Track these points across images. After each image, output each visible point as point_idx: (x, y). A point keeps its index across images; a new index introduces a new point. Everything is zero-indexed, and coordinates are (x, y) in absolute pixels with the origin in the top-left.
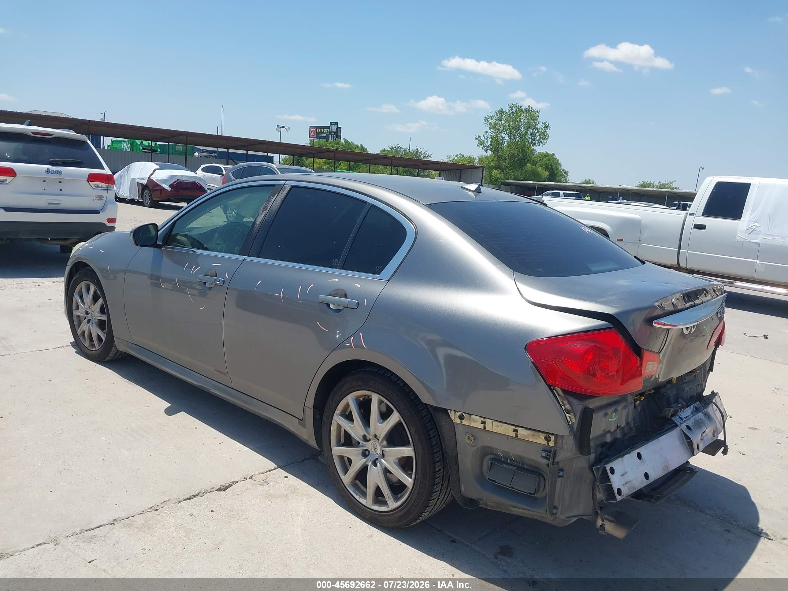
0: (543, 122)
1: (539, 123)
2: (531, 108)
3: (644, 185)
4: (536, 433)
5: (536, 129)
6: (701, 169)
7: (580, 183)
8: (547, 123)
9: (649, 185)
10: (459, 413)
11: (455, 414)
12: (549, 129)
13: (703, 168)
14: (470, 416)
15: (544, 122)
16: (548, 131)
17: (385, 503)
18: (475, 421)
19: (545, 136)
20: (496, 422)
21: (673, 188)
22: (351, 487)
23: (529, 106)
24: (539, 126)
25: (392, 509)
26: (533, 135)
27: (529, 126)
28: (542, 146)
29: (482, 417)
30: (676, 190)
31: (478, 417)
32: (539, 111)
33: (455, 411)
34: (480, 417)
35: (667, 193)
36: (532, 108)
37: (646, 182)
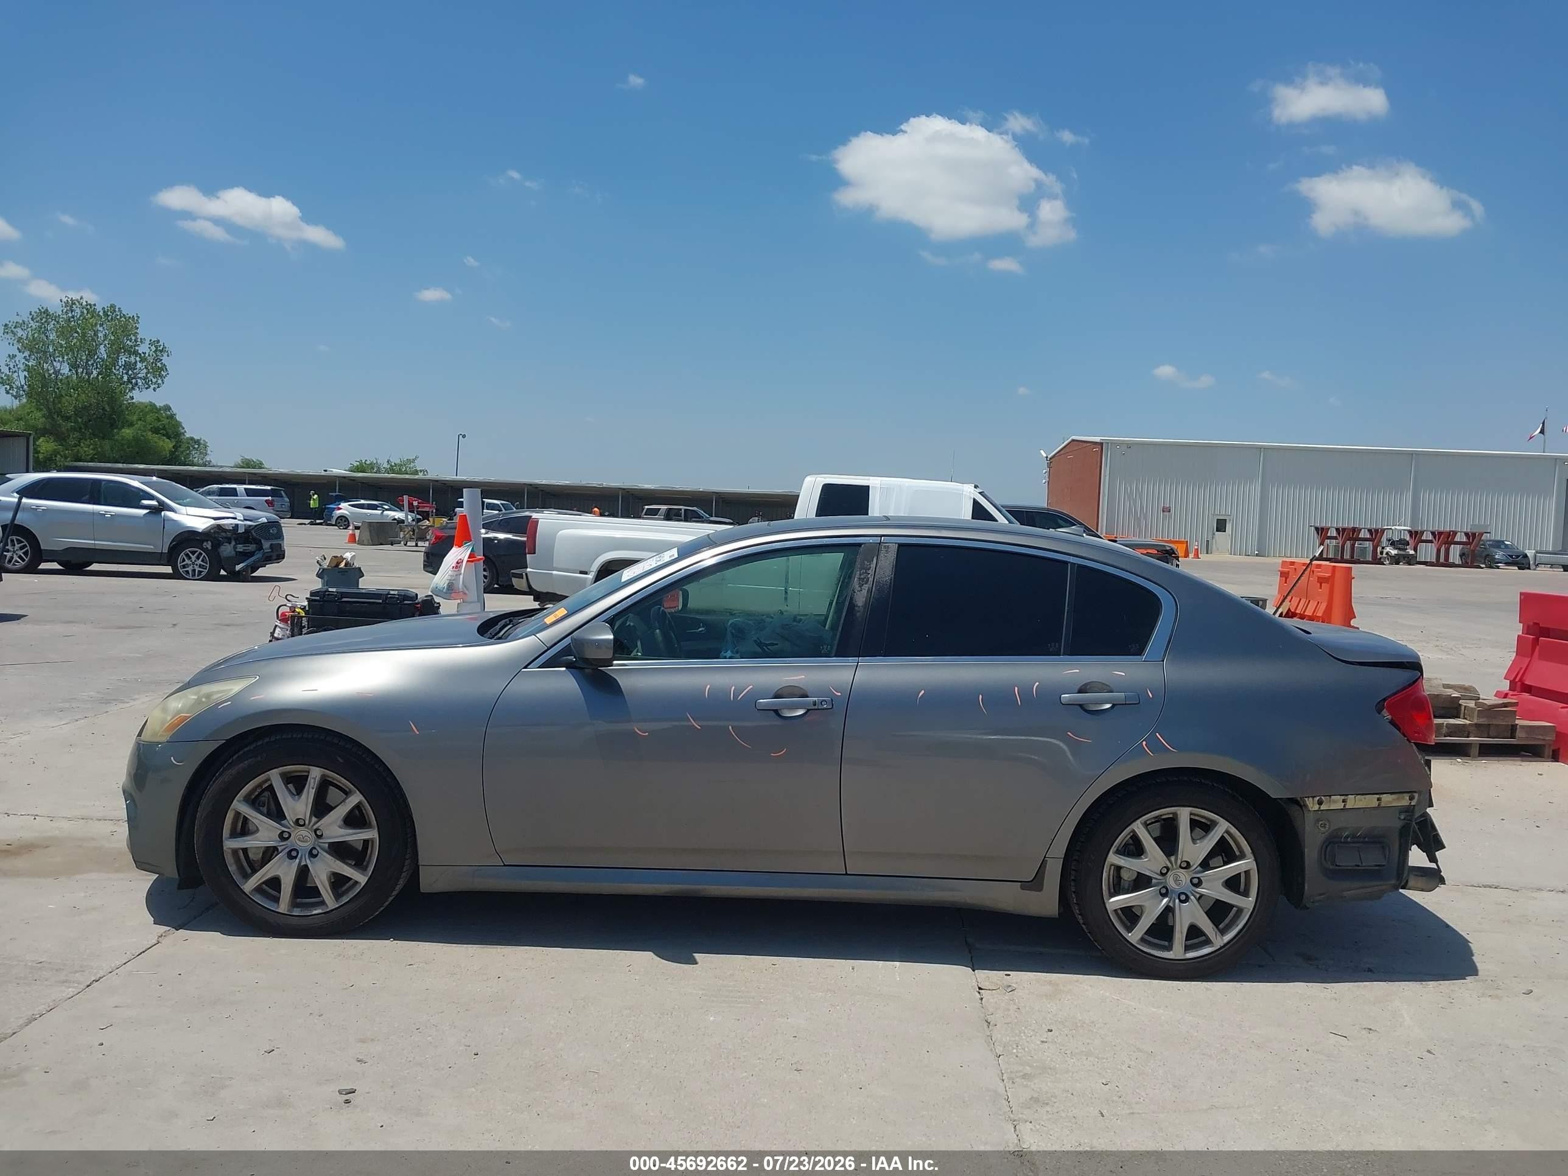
0: (151, 340)
1: (141, 342)
2: (117, 310)
3: (361, 468)
4: (1401, 795)
5: (136, 353)
6: (461, 436)
7: (232, 465)
8: (161, 343)
9: (371, 467)
10: (1318, 798)
11: (1313, 800)
12: (168, 356)
13: (465, 435)
14: (1330, 798)
15: (154, 341)
16: (165, 359)
17: (1208, 942)
18: (1335, 802)
19: (158, 371)
20: (1359, 796)
21: (416, 472)
22: (1142, 943)
23: (113, 306)
24: (143, 349)
25: (1222, 945)
26: (129, 366)
27: (117, 348)
28: (155, 391)
29: (1343, 795)
30: (420, 476)
31: (1339, 796)
32: (138, 317)
33: (1313, 797)
34: (1341, 795)
35: (431, 484)
36: (119, 308)
37: (363, 461)
